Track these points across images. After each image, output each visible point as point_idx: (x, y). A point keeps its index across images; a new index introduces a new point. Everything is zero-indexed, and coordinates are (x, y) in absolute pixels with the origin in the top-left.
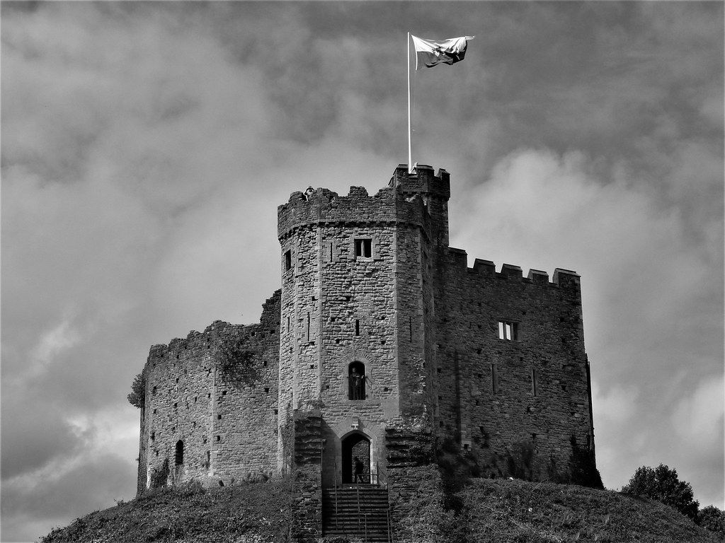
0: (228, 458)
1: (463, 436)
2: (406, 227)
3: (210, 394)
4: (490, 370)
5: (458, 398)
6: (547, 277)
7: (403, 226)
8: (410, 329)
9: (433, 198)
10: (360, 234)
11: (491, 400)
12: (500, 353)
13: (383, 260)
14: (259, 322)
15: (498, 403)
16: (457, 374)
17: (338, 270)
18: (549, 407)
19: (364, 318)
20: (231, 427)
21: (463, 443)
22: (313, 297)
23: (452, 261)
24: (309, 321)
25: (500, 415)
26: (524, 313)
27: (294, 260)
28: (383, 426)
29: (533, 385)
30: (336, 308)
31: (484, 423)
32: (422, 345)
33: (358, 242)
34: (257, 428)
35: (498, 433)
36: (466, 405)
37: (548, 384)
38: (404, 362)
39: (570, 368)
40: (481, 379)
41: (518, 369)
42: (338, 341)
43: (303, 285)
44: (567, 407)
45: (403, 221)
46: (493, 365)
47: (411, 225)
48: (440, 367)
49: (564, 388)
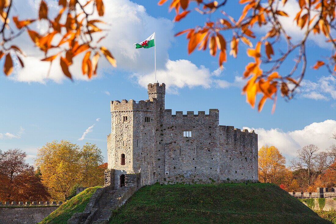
1: (166, 170)
4: (179, 148)
5: (165, 158)
6: (205, 113)
7: (135, 111)
9: (159, 94)
10: (125, 115)
11: (179, 158)
12: (183, 142)
13: (130, 123)
15: (181, 158)
16: (165, 152)
17: (119, 126)
18: (202, 157)
19: (125, 140)
21: (166, 173)
22: (114, 134)
23: (166, 114)
25: (182, 162)
26: (194, 127)
29: (196, 151)
30: (119, 138)
31: (175, 165)
32: (141, 147)
33: (124, 117)
35: (181, 168)
36: (168, 161)
37: (202, 150)
38: (134, 153)
39: (212, 143)
40: (175, 151)
41: (190, 146)
42: (119, 148)
44: (209, 157)
46: (180, 146)
47: (138, 111)
48: (159, 149)
49: (209, 151)
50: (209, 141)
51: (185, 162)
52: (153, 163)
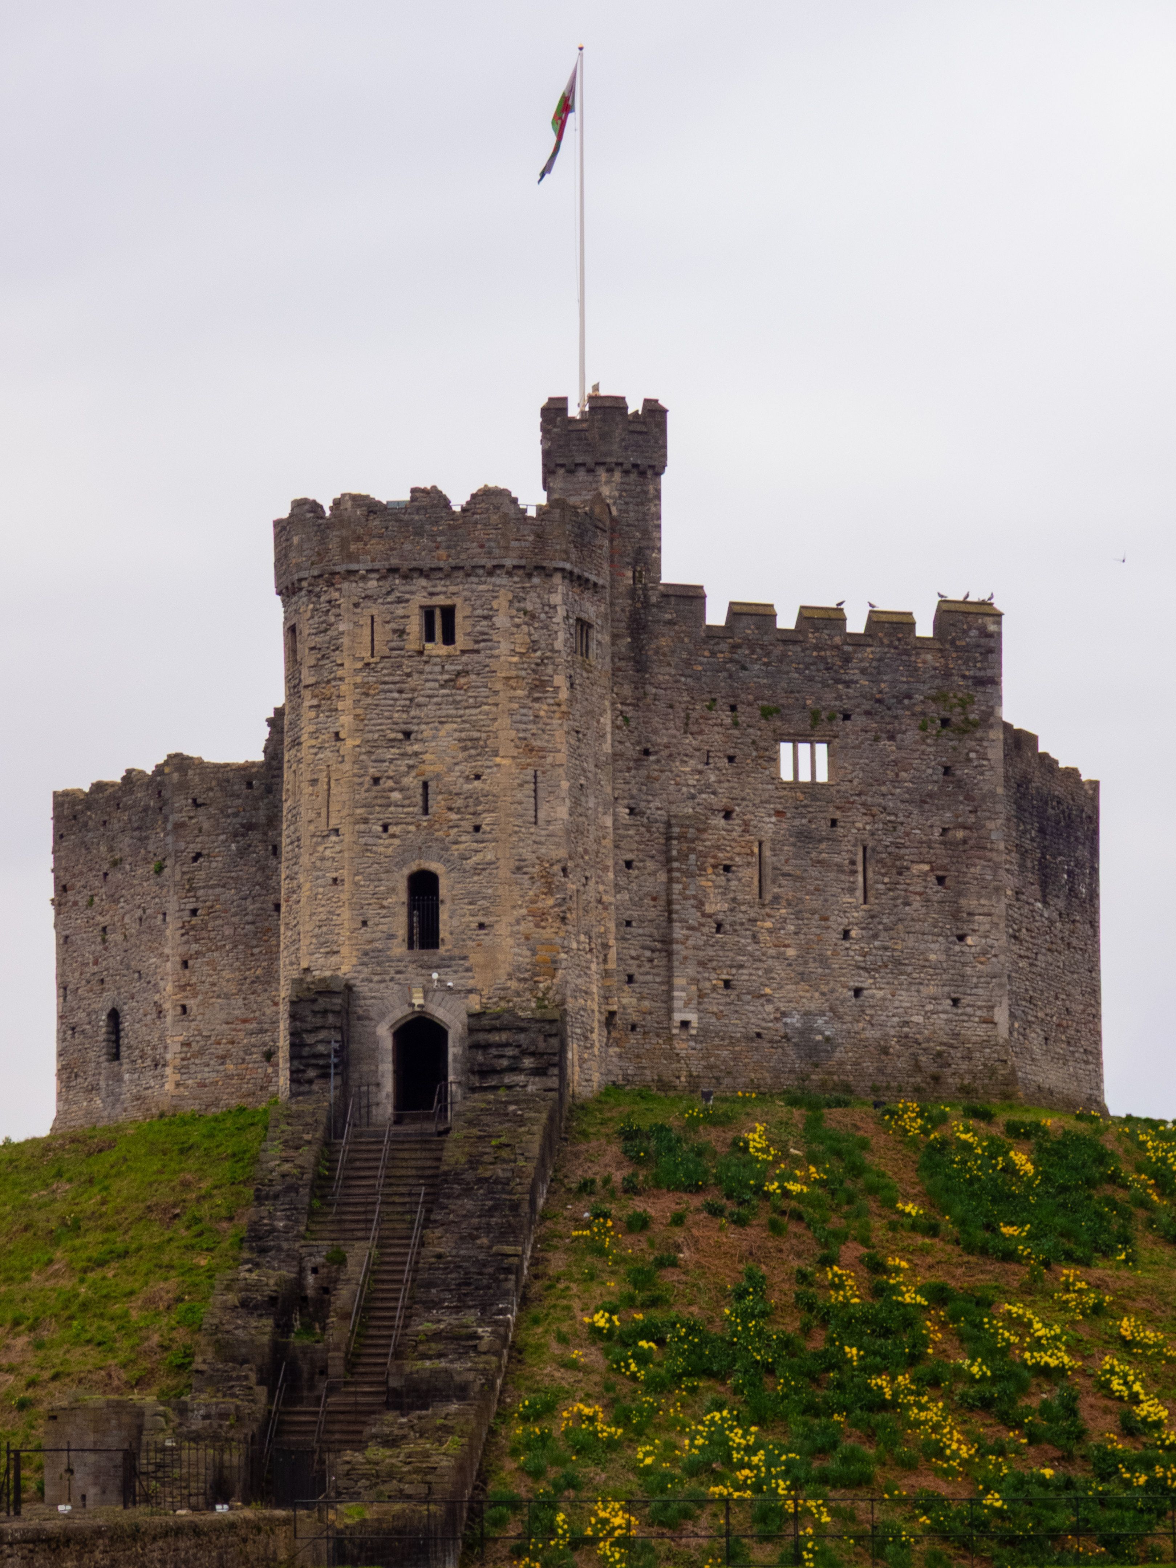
0: (201, 1053)
1: (677, 1004)
2: (529, 576)
3: (165, 914)
4: (752, 854)
5: (670, 920)
6: (912, 625)
7: (521, 572)
8: (535, 798)
9: (626, 472)
10: (432, 594)
11: (753, 921)
12: (778, 813)
13: (477, 651)
14: (260, 757)
15: (769, 924)
16: (670, 871)
17: (385, 675)
18: (900, 927)
19: (438, 777)
20: (207, 986)
21: (678, 1017)
22: (337, 734)
23: (668, 616)
24: (329, 784)
25: (772, 952)
26: (847, 717)
27: (303, 649)
28: (475, 1003)
29: (860, 879)
30: (382, 757)
31: (734, 971)
32: (559, 827)
34: (259, 987)
35: (767, 990)
36: (687, 938)
37: (900, 874)
38: (519, 869)
39: (960, 834)
40: (730, 875)
41: (823, 846)
42: (385, 828)
43: (318, 706)
44: (945, 922)
45: (523, 562)
46: (760, 844)
47: (540, 568)
48: (629, 856)
49: (941, 881)
50: (942, 819)
51: (791, 952)
52: (606, 946)
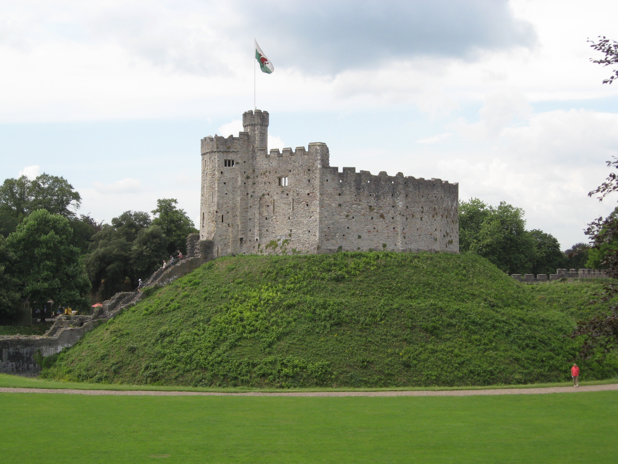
1: (255, 235)
4: (272, 203)
6: (304, 149)
11: (272, 217)
12: (277, 193)
15: (275, 217)
18: (299, 216)
21: (255, 238)
25: (275, 223)
26: (290, 171)
29: (292, 206)
31: (268, 228)
32: (216, 203)
35: (274, 231)
37: (299, 204)
39: (311, 194)
40: (268, 207)
41: (285, 199)
44: (307, 214)
46: (274, 200)
48: (251, 205)
49: (307, 205)
50: (307, 192)
51: (278, 223)
52: (237, 225)
